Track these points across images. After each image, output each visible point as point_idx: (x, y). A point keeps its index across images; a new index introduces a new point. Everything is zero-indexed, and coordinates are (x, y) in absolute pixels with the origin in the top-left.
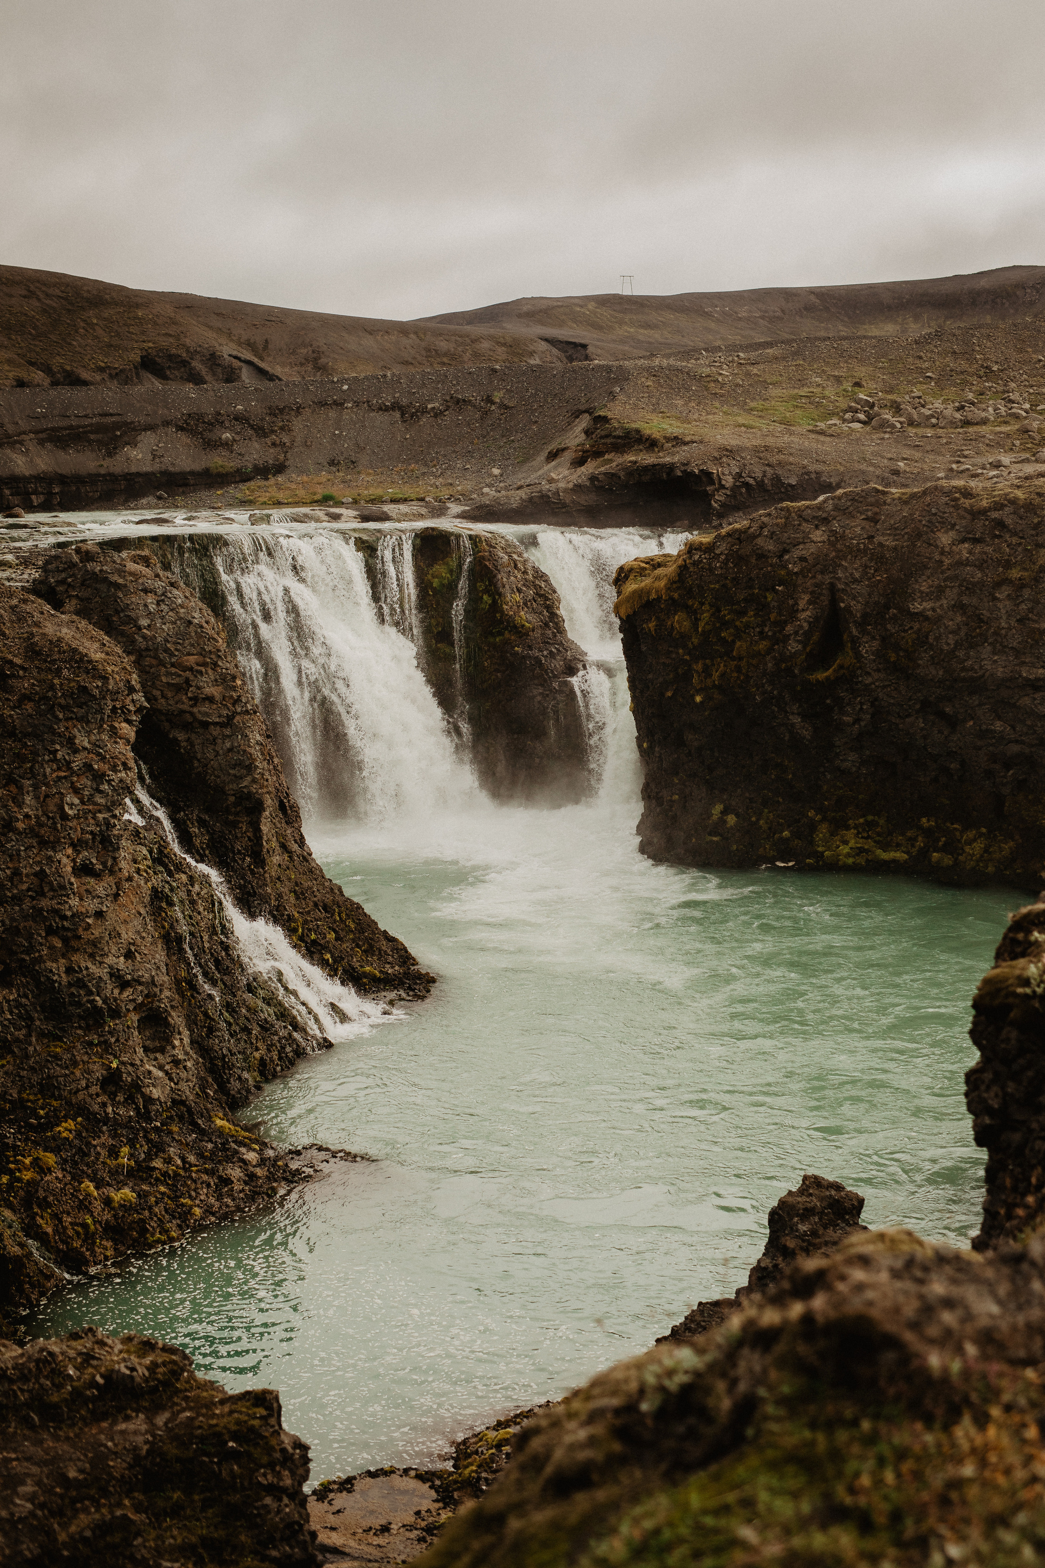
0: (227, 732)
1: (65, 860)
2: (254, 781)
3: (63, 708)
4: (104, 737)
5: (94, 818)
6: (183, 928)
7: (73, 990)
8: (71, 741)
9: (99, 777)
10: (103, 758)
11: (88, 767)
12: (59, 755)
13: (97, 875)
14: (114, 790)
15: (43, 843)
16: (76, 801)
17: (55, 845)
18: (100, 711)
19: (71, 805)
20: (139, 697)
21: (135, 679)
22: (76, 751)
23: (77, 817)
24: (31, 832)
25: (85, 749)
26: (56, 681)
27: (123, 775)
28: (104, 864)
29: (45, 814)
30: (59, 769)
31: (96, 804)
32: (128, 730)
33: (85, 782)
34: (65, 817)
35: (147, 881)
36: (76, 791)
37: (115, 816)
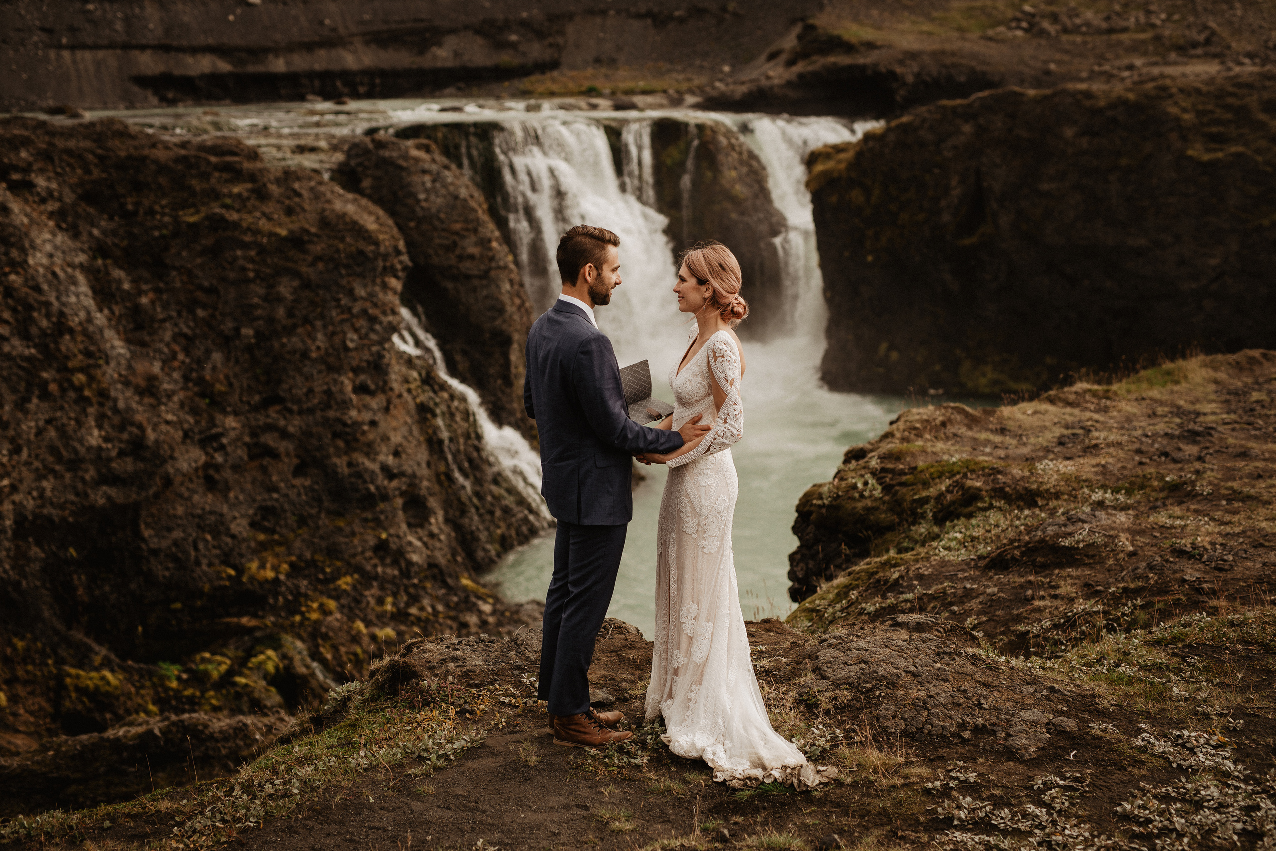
0: (485, 282)
1: (347, 382)
2: (505, 321)
3: (347, 266)
4: (377, 289)
5: (369, 349)
6: (445, 435)
7: (353, 480)
8: (351, 293)
9: (373, 319)
10: (375, 305)
11: (365, 312)
12: (343, 302)
13: (372, 394)
14: (384, 329)
15: (331, 369)
16: (355, 337)
17: (339, 370)
18: (374, 269)
19: (352, 340)
20: (405, 258)
21: (401, 245)
22: (355, 299)
23: (356, 349)
24: (322, 360)
25: (362, 298)
26: (341, 246)
27: (390, 318)
28: (377, 385)
29: (332, 346)
30: (342, 313)
31: (370, 339)
32: (396, 284)
33: (362, 323)
34: (347, 349)
35: (414, 398)
36: (356, 330)
37: (384, 349)
